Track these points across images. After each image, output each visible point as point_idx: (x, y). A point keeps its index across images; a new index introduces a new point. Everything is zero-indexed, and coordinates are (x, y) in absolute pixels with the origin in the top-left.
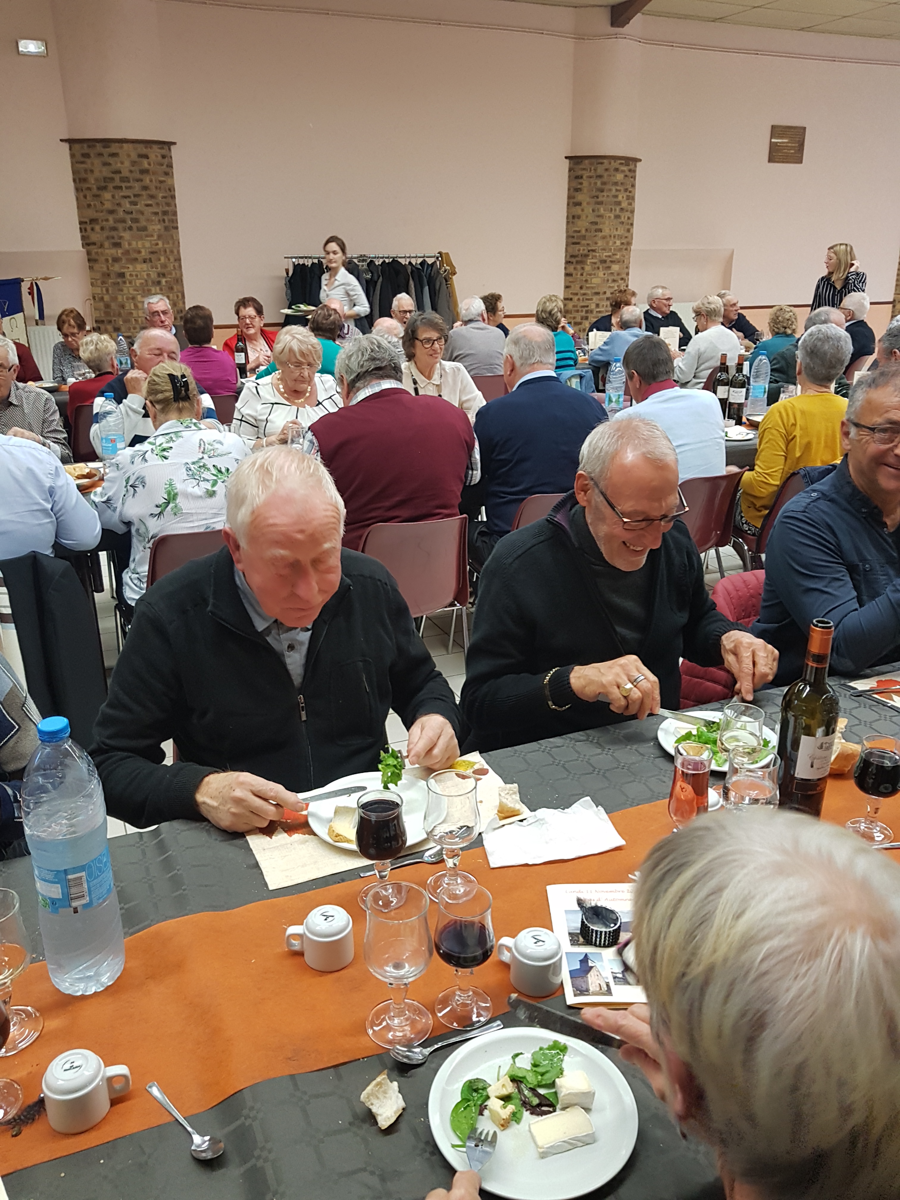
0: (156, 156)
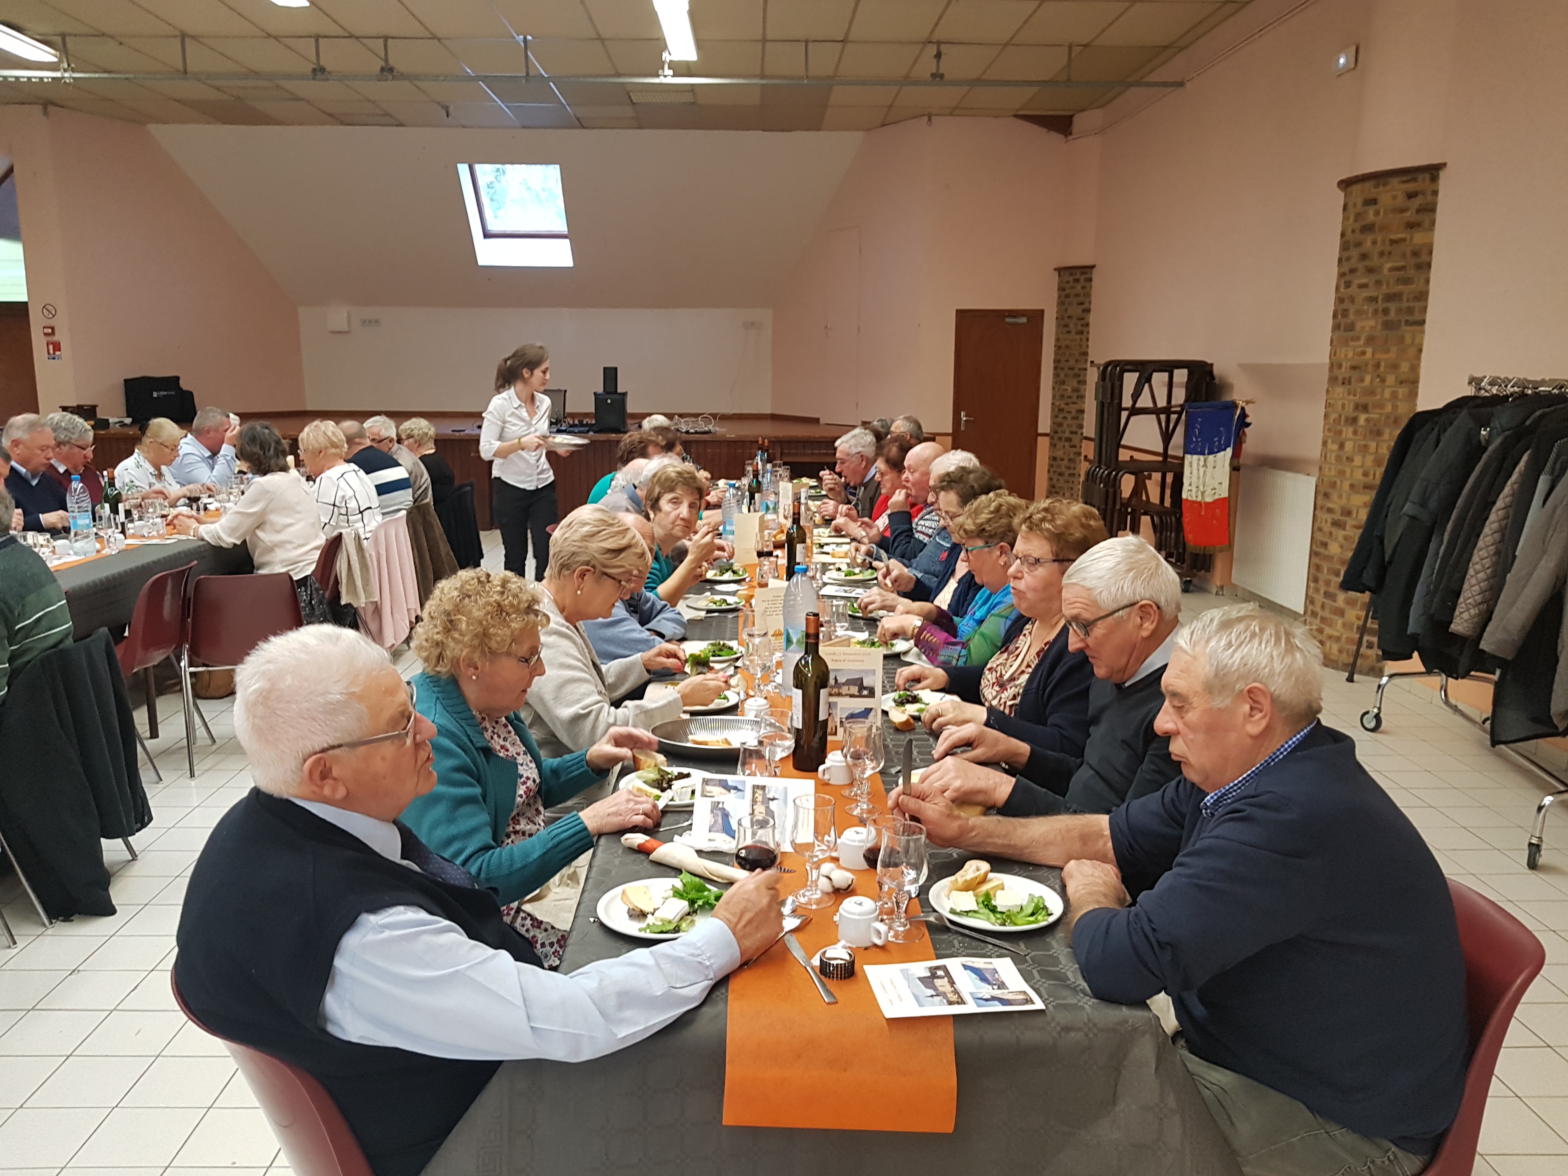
0: (1394, 198)
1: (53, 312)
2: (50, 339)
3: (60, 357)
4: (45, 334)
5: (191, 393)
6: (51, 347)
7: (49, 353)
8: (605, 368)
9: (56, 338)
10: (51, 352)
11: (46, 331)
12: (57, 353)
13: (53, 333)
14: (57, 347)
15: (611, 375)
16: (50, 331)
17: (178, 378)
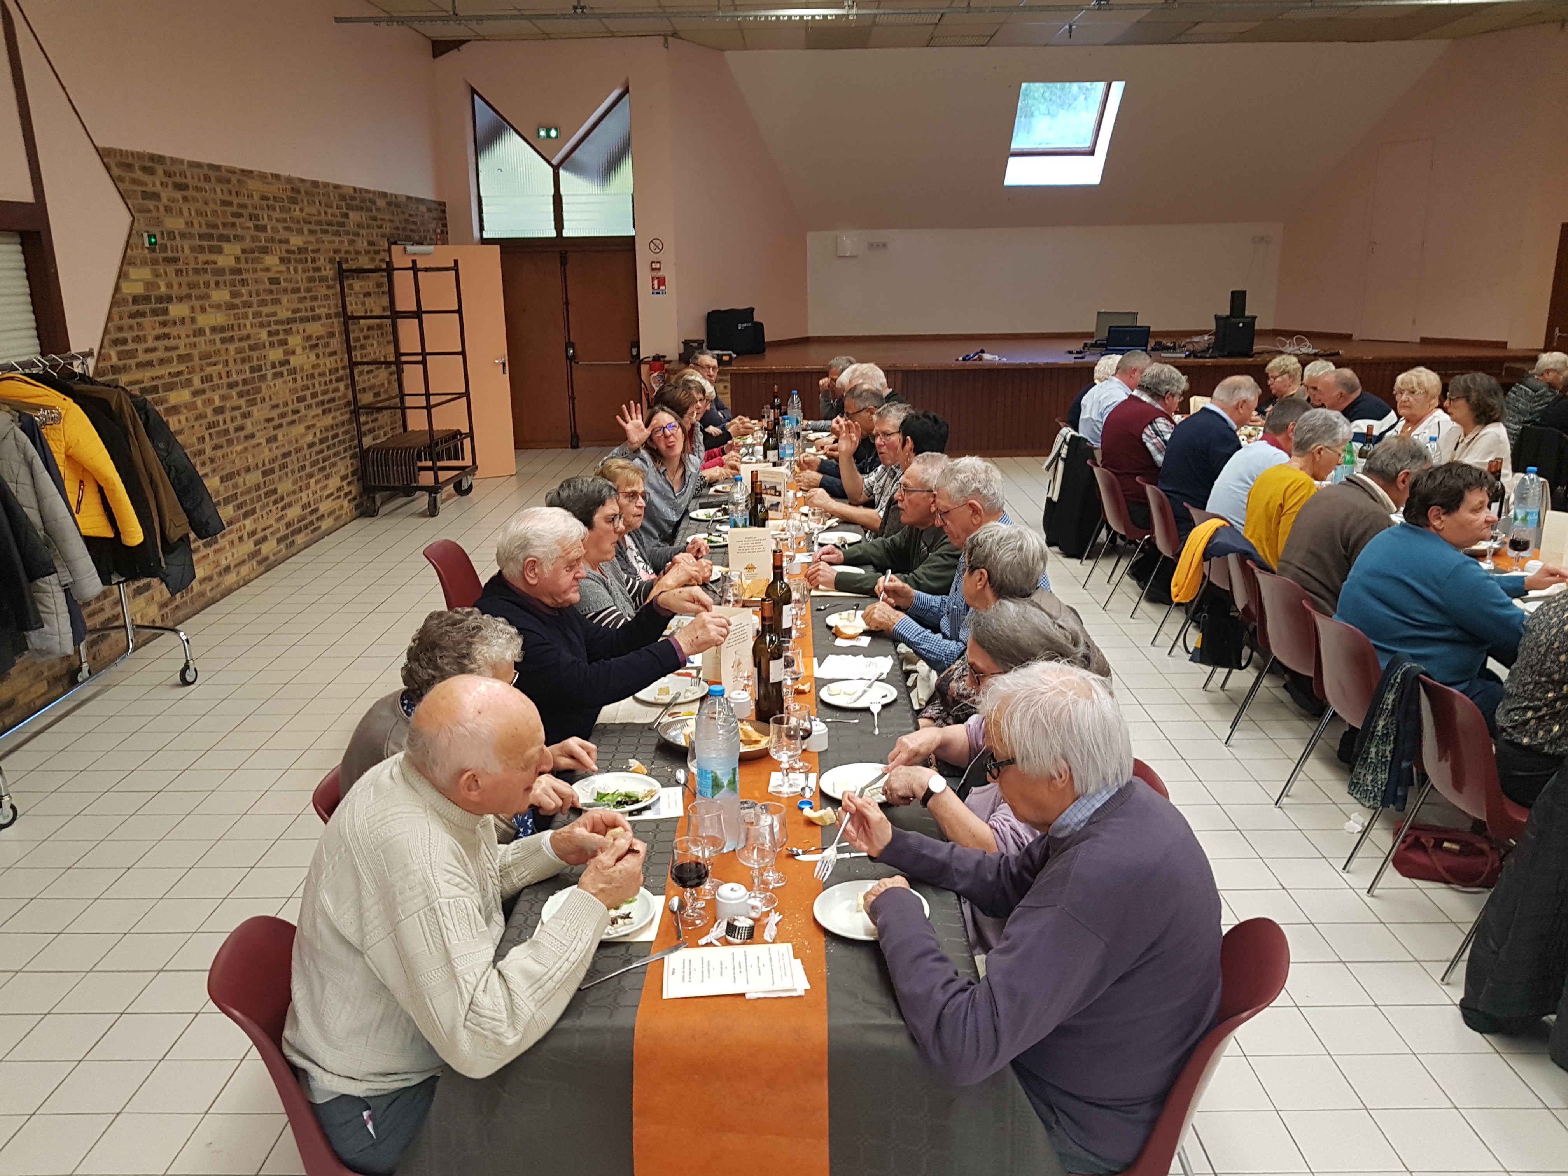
1: (660, 247)
2: (655, 273)
3: (664, 292)
4: (653, 269)
5: (762, 325)
6: (656, 282)
7: (653, 288)
8: (1233, 293)
9: (661, 274)
10: (656, 286)
11: (654, 266)
12: (662, 288)
13: (659, 269)
14: (662, 281)
15: (1238, 299)
16: (658, 266)
17: (753, 309)
